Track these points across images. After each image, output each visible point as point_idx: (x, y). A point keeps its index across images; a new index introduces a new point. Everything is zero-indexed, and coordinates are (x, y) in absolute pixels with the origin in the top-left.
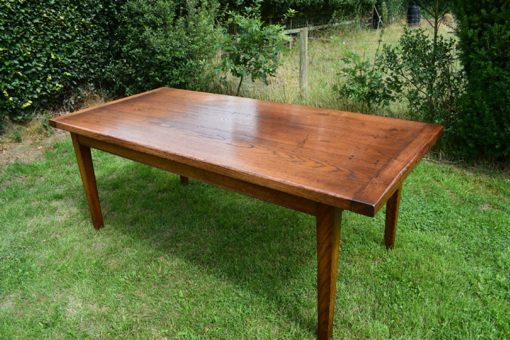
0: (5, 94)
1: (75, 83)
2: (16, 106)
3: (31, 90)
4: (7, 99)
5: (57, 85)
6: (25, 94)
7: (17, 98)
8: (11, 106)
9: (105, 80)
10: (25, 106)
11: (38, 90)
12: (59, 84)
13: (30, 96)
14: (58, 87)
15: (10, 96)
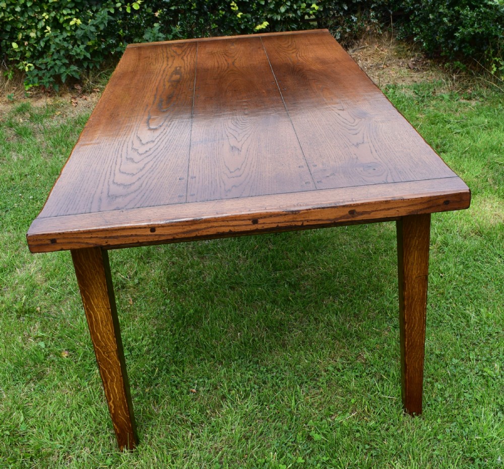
0: (233, 6)
1: (346, 8)
2: (246, 26)
3: (272, 6)
4: (235, 13)
5: (314, 6)
6: (263, 12)
7: (249, 16)
8: (239, 25)
9: (401, 10)
10: (259, 27)
11: (283, 10)
12: (317, 4)
13: (269, 16)
14: (314, 8)
15: (240, 10)
